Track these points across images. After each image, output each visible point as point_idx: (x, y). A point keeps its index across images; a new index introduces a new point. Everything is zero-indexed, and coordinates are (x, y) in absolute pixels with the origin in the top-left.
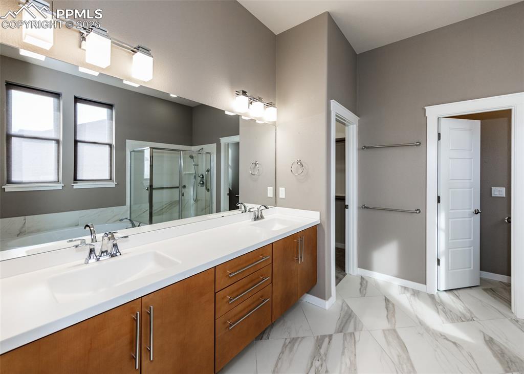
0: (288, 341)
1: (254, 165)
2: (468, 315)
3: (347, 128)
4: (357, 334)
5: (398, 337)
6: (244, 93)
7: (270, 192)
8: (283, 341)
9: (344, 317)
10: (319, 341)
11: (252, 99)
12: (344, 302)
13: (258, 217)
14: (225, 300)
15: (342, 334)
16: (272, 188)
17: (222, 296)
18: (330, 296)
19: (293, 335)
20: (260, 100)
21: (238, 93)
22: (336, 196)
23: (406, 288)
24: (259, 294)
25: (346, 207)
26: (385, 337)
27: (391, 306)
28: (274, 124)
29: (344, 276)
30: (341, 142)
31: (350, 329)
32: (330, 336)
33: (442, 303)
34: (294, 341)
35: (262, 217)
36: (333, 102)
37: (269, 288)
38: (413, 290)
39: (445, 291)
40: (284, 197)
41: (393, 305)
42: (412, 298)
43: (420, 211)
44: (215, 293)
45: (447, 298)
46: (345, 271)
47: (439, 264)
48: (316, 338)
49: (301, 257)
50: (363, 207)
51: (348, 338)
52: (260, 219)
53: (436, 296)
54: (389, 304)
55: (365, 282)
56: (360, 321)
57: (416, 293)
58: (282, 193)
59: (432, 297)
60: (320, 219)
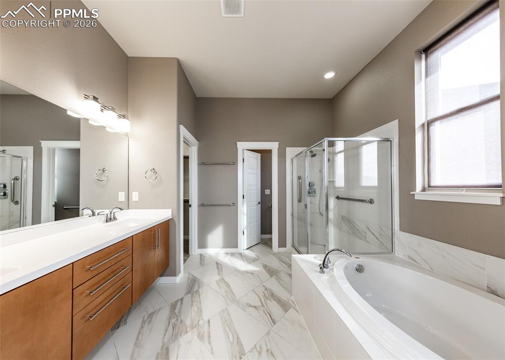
0: (146, 318)
1: (101, 171)
2: (256, 258)
3: (190, 148)
4: (200, 290)
5: (225, 282)
6: (95, 99)
7: (122, 197)
8: (141, 320)
9: (191, 283)
10: (173, 306)
11: (104, 107)
12: (189, 273)
13: (110, 219)
14: (84, 295)
15: (190, 294)
16: (124, 193)
17: (82, 291)
18: (180, 272)
19: (151, 311)
20: (113, 109)
21: (87, 97)
22: (184, 200)
23: (227, 253)
24: (120, 283)
25: (190, 206)
26: (218, 284)
27: (219, 266)
28: (127, 135)
29: (188, 257)
30: (186, 158)
31: (196, 288)
32: (182, 299)
33: (245, 256)
34: (151, 315)
35: (115, 219)
36: (182, 127)
37: (130, 275)
38: (231, 253)
39: (247, 249)
40: (137, 200)
41: (221, 265)
42: (231, 258)
43: (235, 204)
44: (73, 290)
45: (248, 253)
46: (188, 254)
47: (243, 234)
48: (170, 305)
49: (158, 246)
50: (202, 205)
51: (195, 295)
52: (113, 221)
53: (243, 254)
54: (219, 265)
55: (203, 257)
56: (202, 282)
57: (233, 254)
58: (135, 196)
59: (240, 254)
60: (172, 215)
